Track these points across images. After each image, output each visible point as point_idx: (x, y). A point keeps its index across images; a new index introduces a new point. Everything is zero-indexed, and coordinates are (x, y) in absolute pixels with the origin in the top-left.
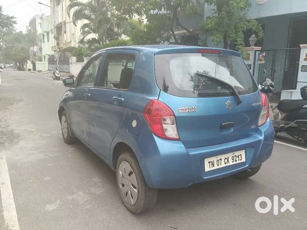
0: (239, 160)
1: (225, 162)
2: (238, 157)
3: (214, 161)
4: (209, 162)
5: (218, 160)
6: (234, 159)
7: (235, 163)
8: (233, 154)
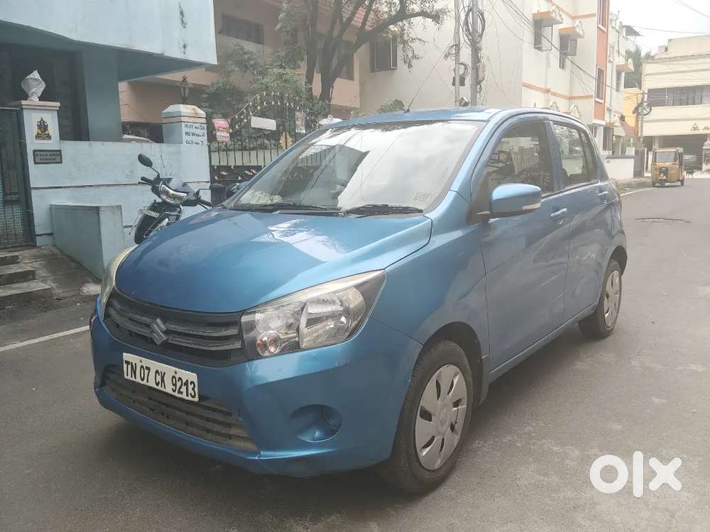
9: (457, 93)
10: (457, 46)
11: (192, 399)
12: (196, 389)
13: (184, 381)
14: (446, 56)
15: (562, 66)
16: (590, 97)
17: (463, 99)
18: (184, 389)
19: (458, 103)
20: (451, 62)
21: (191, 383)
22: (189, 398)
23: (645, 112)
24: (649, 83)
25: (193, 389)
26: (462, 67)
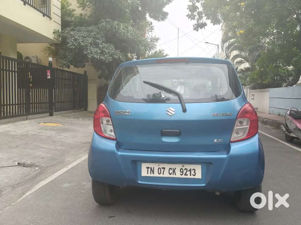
0: (192, 175)
1: (170, 173)
2: (190, 170)
3: (154, 168)
4: (148, 168)
5: (159, 168)
6: (183, 172)
7: (183, 176)
8: (183, 166)
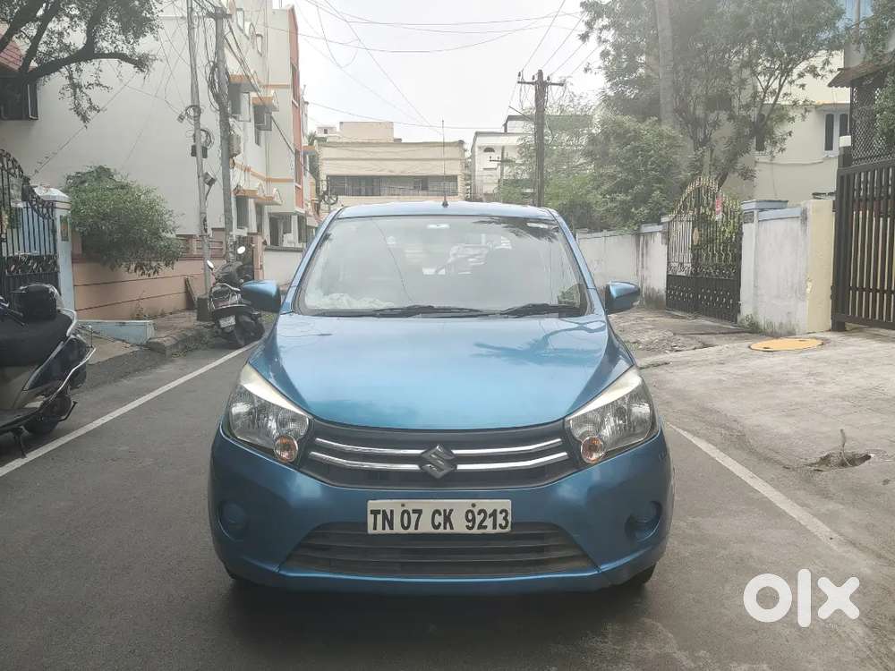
9: (200, 166)
10: (197, 108)
11: (504, 531)
12: (509, 518)
13: (489, 512)
14: (181, 118)
15: (258, 142)
16: (291, 181)
17: (207, 174)
18: (489, 522)
19: (201, 179)
20: (188, 126)
21: (501, 513)
22: (498, 530)
23: (332, 201)
24: (327, 170)
25: (505, 518)
26: (203, 133)
